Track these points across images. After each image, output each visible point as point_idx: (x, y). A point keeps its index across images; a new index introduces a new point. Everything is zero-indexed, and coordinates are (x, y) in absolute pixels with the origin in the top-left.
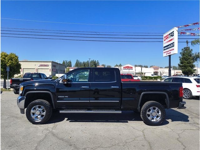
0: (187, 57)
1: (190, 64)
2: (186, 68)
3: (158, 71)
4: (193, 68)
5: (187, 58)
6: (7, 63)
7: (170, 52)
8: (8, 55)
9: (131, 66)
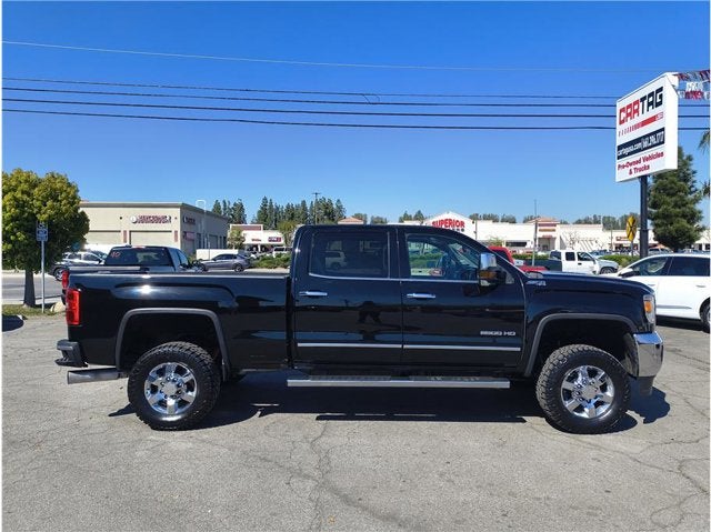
0: (673, 182)
1: (683, 208)
2: (671, 224)
3: (553, 234)
4: (694, 223)
5: (672, 188)
6: (39, 212)
7: (647, 163)
8: (40, 181)
9: (460, 218)
